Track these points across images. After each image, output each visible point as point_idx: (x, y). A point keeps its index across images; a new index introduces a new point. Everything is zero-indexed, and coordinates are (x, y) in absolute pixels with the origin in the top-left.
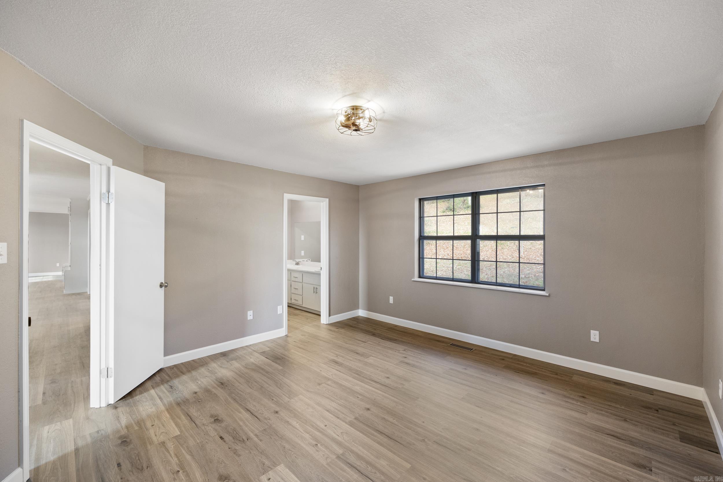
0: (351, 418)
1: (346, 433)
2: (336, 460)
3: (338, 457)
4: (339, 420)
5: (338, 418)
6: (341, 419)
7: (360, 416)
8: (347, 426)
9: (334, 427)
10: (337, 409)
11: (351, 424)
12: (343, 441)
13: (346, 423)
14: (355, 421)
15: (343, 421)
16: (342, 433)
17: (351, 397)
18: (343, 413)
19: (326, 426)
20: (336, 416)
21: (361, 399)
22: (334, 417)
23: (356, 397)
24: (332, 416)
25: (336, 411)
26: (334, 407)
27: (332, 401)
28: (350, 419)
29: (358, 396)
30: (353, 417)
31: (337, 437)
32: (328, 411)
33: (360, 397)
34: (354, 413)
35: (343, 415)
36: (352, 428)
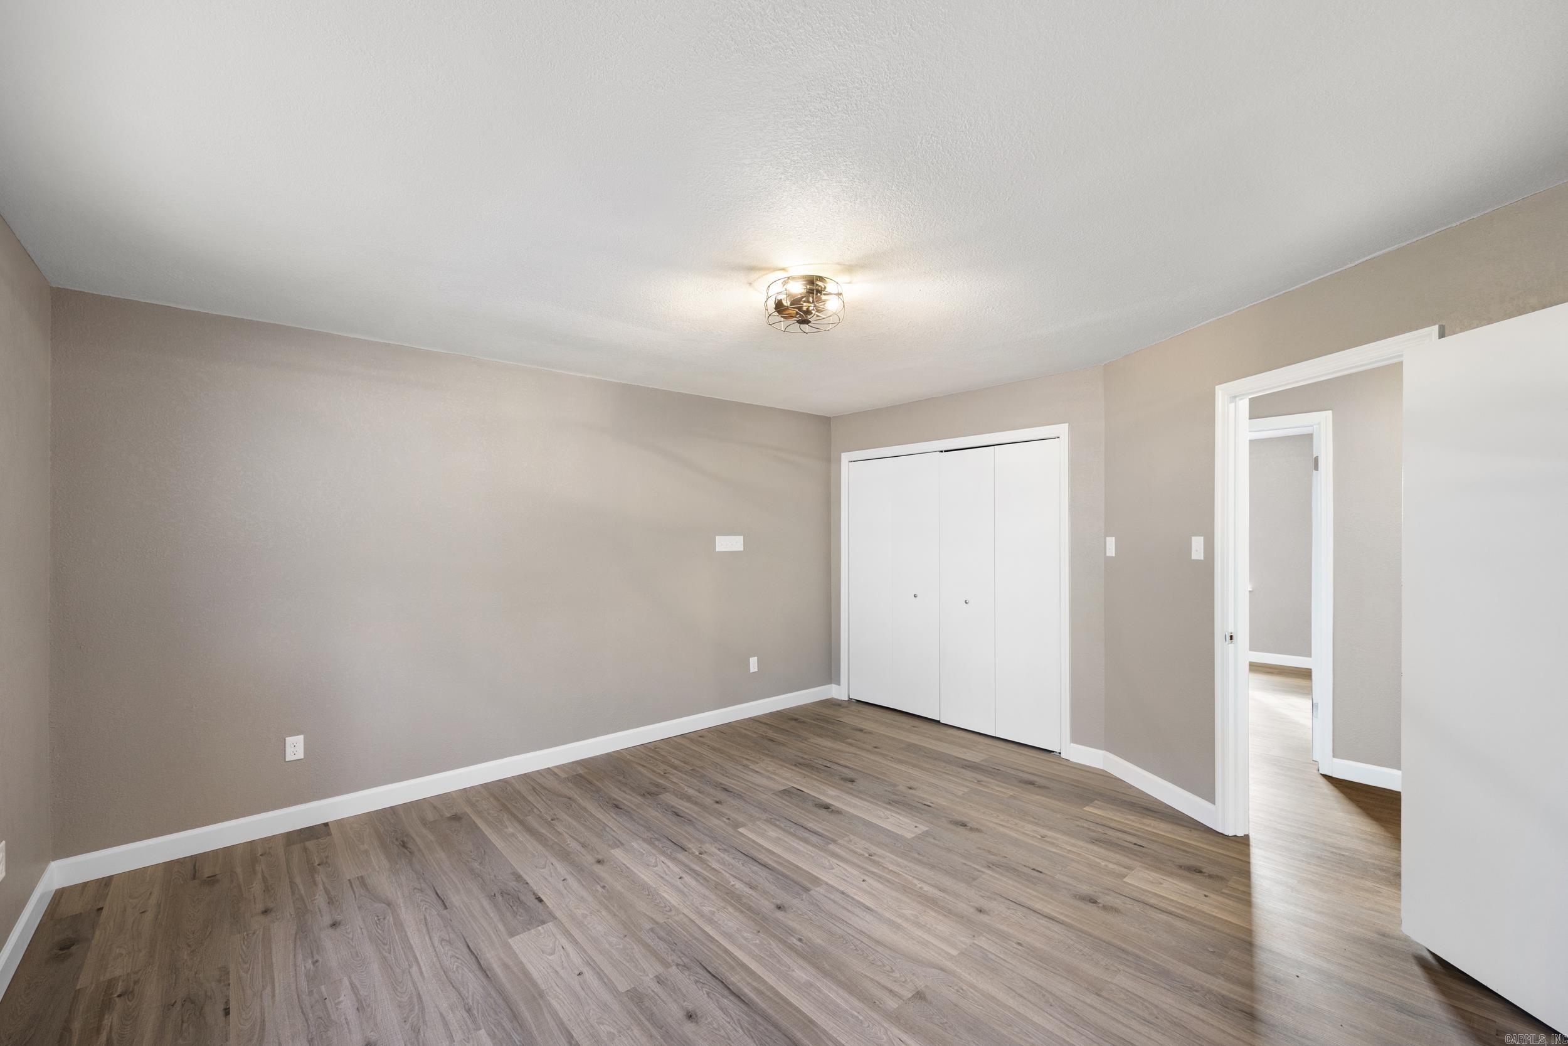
0: (818, 892)
1: (825, 868)
2: (836, 839)
3: (834, 841)
4: (841, 888)
5: (843, 893)
6: (837, 890)
7: (798, 894)
8: (823, 878)
9: (848, 877)
10: (849, 911)
11: (816, 881)
12: (829, 858)
13: (827, 884)
14: (809, 885)
15: (832, 887)
16: (833, 869)
17: (819, 941)
18: (835, 902)
19: (863, 881)
20: (848, 896)
21: (792, 936)
22: (851, 895)
23: (805, 941)
24: (855, 897)
25: (849, 907)
26: (857, 916)
27: (863, 933)
28: (818, 889)
29: (799, 943)
30: (812, 892)
31: (840, 864)
32: (868, 908)
33: (795, 941)
34: (810, 900)
35: (833, 897)
36: (815, 874)
